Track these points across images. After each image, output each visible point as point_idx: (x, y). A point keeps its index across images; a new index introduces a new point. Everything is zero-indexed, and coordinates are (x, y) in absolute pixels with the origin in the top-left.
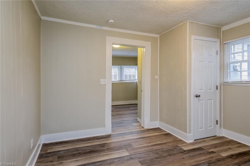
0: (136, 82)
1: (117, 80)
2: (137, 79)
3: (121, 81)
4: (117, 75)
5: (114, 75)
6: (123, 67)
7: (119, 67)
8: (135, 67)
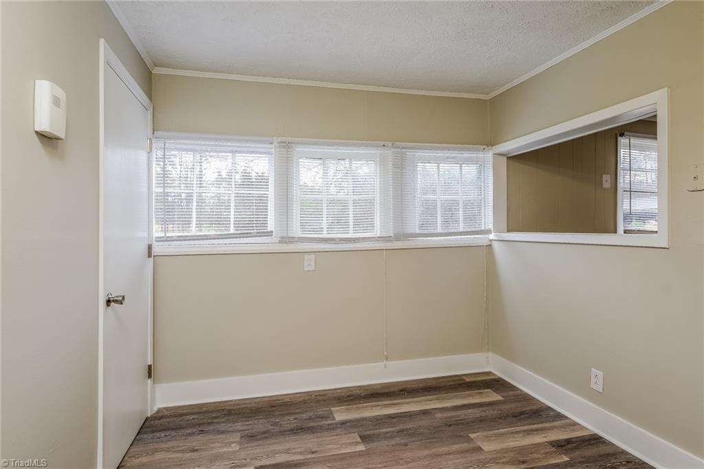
0: (486, 243)
1: (377, 232)
2: (491, 226)
3: (399, 237)
4: (378, 201)
5: (355, 202)
6: (409, 153)
7: (389, 153)
8: (481, 155)
